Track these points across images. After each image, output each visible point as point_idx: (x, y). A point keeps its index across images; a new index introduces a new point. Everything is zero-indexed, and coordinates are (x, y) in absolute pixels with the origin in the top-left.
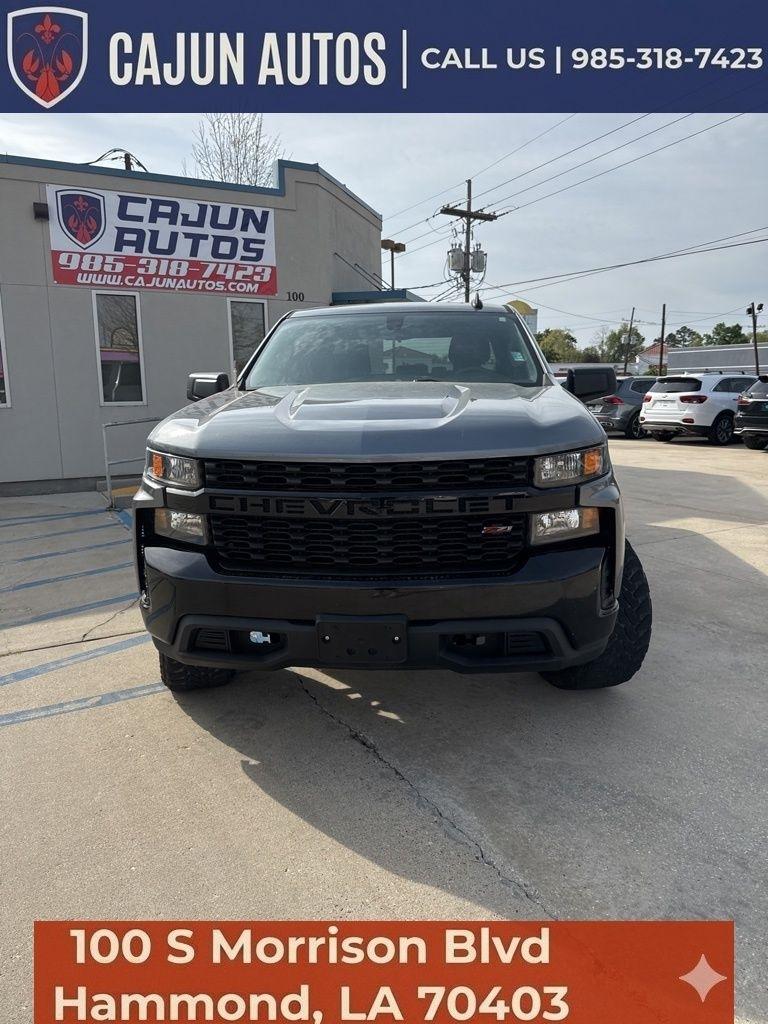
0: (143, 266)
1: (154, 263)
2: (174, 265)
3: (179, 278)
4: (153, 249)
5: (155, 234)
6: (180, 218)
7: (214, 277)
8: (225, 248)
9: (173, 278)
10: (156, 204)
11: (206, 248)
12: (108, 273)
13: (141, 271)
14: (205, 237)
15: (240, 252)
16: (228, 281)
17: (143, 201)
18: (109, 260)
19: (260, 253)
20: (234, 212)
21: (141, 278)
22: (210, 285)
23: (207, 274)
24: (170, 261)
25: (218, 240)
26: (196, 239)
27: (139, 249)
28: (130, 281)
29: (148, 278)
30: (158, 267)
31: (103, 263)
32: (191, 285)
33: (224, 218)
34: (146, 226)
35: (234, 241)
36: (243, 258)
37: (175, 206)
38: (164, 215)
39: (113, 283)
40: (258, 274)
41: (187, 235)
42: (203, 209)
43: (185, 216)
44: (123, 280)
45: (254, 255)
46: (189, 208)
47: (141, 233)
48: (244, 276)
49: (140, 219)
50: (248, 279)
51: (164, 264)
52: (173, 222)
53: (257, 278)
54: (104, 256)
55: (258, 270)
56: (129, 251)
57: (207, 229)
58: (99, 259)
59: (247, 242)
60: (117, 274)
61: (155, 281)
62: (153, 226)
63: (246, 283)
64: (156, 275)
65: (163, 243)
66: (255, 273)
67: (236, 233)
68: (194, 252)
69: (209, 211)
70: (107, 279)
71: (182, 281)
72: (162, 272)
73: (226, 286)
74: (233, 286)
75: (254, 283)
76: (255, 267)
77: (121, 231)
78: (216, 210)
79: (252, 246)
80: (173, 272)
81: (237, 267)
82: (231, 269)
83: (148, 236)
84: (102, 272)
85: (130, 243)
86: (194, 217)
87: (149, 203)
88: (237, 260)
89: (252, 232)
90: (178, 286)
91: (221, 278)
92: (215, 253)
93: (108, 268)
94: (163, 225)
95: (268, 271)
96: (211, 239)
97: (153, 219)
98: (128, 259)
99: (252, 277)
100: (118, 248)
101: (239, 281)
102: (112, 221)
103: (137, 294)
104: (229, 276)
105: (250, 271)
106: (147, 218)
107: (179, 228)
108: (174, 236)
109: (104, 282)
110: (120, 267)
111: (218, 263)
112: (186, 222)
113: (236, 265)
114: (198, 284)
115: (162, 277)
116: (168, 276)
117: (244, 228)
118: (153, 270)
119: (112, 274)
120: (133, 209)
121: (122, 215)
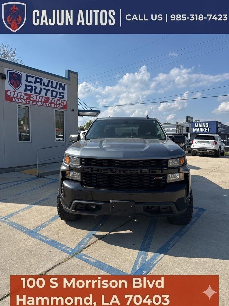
0: (32, 97)
1: (35, 97)
2: (41, 98)
3: (42, 102)
4: (35, 92)
5: (36, 88)
6: (43, 83)
7: (52, 103)
8: (54, 94)
9: (40, 102)
10: (36, 78)
11: (49, 93)
12: (22, 99)
13: (31, 99)
14: (49, 90)
15: (58, 96)
16: (55, 104)
17: (33, 77)
18: (23, 94)
19: (63, 96)
20: (57, 83)
21: (31, 101)
22: (50, 105)
23: (49, 102)
24: (40, 96)
25: (53, 91)
26: (47, 90)
27: (31, 92)
28: (28, 102)
29: (33, 102)
30: (36, 98)
31: (21, 95)
32: (45, 105)
33: (54, 85)
34: (33, 85)
35: (56, 92)
36: (59, 98)
37: (41, 80)
38: (38, 82)
39: (23, 102)
40: (63, 103)
41: (45, 89)
42: (49, 81)
43: (44, 83)
44: (26, 101)
45: (62, 97)
46: (45, 81)
47: (32, 87)
48: (59, 103)
49: (31, 82)
50: (60, 104)
51: (38, 97)
52: (41, 85)
53: (62, 104)
54: (21, 93)
55: (63, 101)
56: (28, 92)
57: (50, 88)
58: (19, 94)
59: (60, 93)
60: (25, 99)
61: (35, 102)
62: (35, 85)
63: (60, 105)
64: (36, 101)
65: (38, 91)
66: (62, 102)
67: (57, 90)
68: (46, 95)
69: (50, 82)
70: (22, 101)
71: (43, 103)
72: (37, 100)
73: (54, 106)
74: (56, 106)
75: (61, 105)
76: (62, 100)
77: (26, 86)
78: (52, 82)
79: (61, 94)
80: (40, 100)
81: (58, 100)
82: (56, 100)
83: (34, 88)
84: (20, 98)
85: (29, 90)
86: (46, 84)
87: (34, 78)
88: (57, 98)
89: (61, 90)
90: (42, 105)
91: (53, 103)
92: (52, 95)
93: (22, 97)
94: (38, 85)
95: (65, 102)
96: (51, 91)
97: (35, 83)
98: (28, 95)
99: (61, 103)
100: (25, 91)
101: (58, 104)
102: (24, 82)
103: (30, 106)
104: (55, 103)
105: (60, 102)
106: (33, 83)
107: (42, 87)
108: (41, 89)
109: (20, 102)
110: (25, 97)
111: (52, 98)
112: (44, 85)
113: (57, 99)
114: (47, 104)
115: (37, 101)
116: (39, 101)
117: (59, 89)
118: (35, 99)
119: (23, 99)
120: (30, 79)
121: (27, 81)
